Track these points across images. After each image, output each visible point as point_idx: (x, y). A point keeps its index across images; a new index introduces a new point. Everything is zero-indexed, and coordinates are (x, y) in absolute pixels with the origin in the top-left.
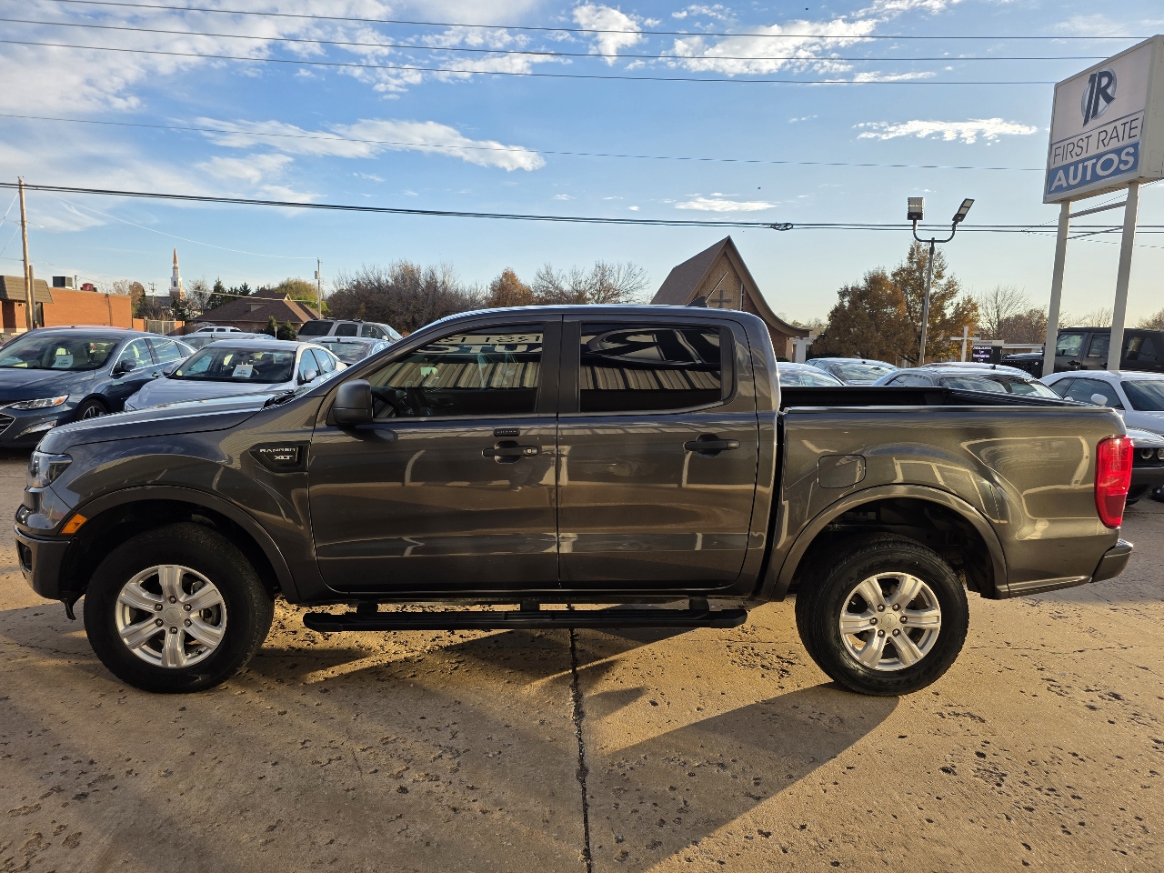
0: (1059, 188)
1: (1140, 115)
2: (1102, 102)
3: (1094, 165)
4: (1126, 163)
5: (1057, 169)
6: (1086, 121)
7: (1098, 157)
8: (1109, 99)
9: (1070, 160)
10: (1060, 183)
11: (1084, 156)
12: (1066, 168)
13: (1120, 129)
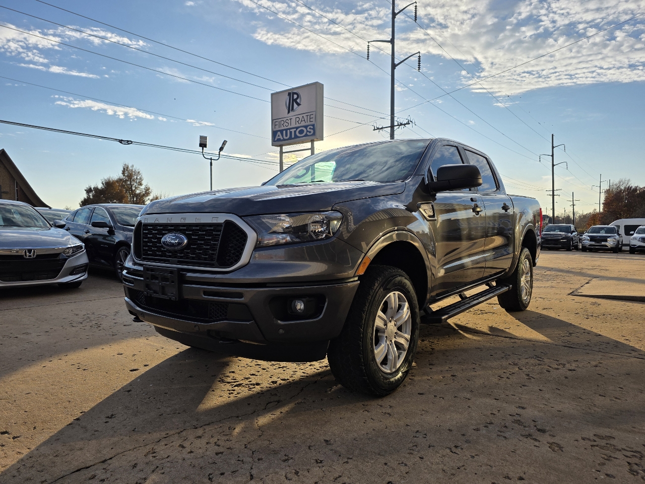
0: (279, 140)
1: (314, 113)
2: (295, 105)
3: (295, 132)
4: (310, 132)
5: (277, 132)
6: (289, 112)
7: (297, 128)
8: (298, 104)
9: (283, 128)
10: (279, 137)
11: (289, 127)
12: (281, 131)
13: (306, 118)
